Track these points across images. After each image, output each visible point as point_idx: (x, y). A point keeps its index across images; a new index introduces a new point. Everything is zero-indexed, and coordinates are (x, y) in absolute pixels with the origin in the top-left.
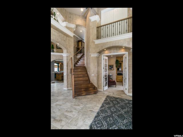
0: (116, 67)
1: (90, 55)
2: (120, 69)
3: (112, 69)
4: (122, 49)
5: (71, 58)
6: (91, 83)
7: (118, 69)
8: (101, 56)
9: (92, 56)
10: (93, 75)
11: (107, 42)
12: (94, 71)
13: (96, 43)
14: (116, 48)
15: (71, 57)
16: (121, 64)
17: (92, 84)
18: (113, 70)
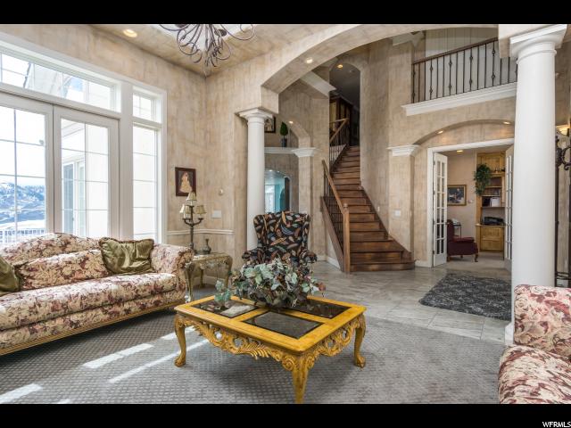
0: (479, 192)
1: (390, 150)
2: (495, 203)
3: (462, 201)
4: (501, 128)
5: (323, 162)
6: (389, 239)
7: (486, 202)
8: (424, 153)
9: (394, 154)
10: (398, 213)
11: (449, 109)
12: (401, 203)
13: (408, 114)
14: (479, 126)
15: (322, 159)
16: (498, 180)
17: (393, 241)
18: (465, 205)
